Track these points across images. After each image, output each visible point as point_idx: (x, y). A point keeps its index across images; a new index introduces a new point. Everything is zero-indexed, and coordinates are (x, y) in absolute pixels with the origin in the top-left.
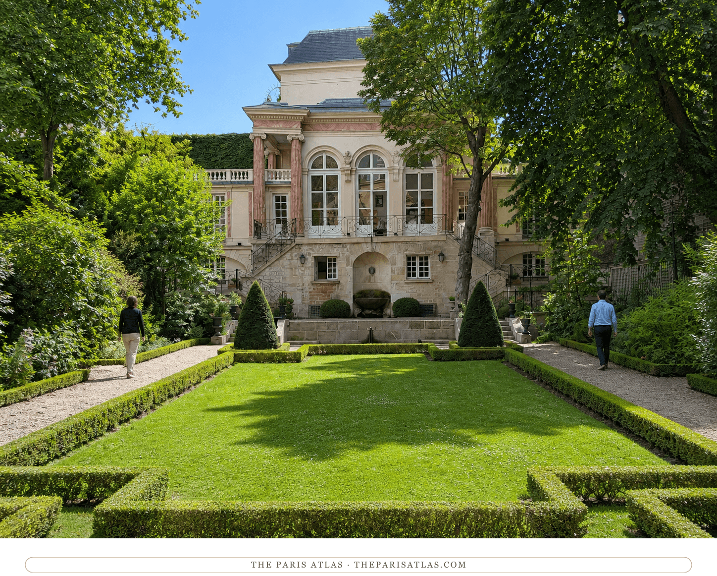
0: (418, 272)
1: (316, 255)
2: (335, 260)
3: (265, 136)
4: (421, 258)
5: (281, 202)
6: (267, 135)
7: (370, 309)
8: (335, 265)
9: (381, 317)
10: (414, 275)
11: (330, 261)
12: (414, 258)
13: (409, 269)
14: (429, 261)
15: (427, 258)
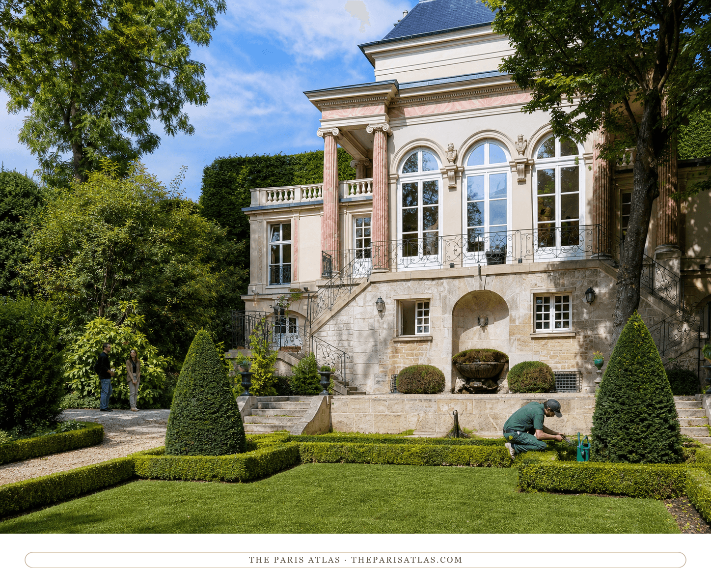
0: (552, 321)
1: (399, 298)
2: (427, 305)
3: (337, 131)
4: (558, 300)
5: (363, 227)
6: (340, 129)
7: (479, 380)
8: (427, 313)
9: (495, 391)
10: (547, 325)
11: (420, 305)
12: (547, 300)
13: (539, 317)
14: (570, 303)
15: (566, 299)
